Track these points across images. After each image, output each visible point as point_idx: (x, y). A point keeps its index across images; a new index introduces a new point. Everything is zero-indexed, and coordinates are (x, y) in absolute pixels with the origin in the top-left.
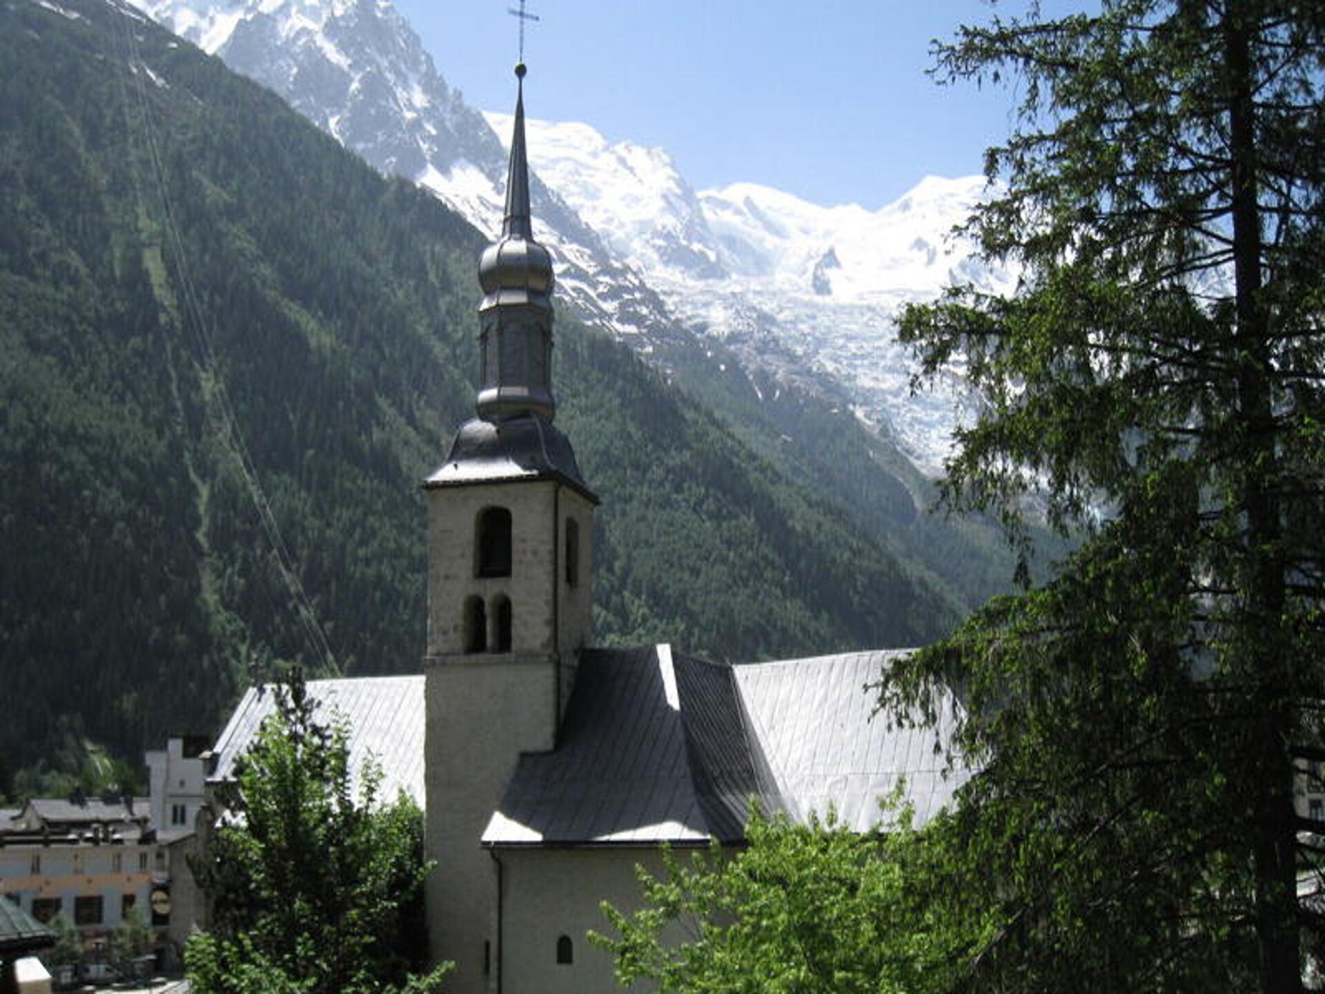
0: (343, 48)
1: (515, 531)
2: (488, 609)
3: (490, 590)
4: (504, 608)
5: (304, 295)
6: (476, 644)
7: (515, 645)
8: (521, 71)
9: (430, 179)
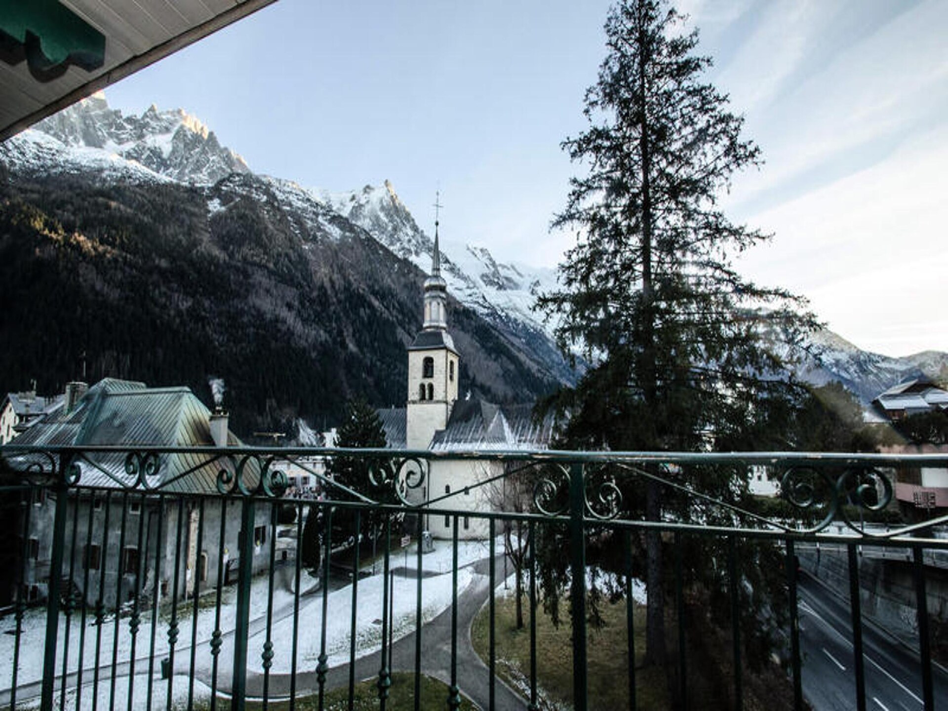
0: (387, 215)
1: (435, 364)
2: (426, 387)
3: (427, 382)
4: (431, 387)
5: (375, 293)
6: (423, 398)
7: (435, 398)
8: (437, 224)
9: (413, 258)
